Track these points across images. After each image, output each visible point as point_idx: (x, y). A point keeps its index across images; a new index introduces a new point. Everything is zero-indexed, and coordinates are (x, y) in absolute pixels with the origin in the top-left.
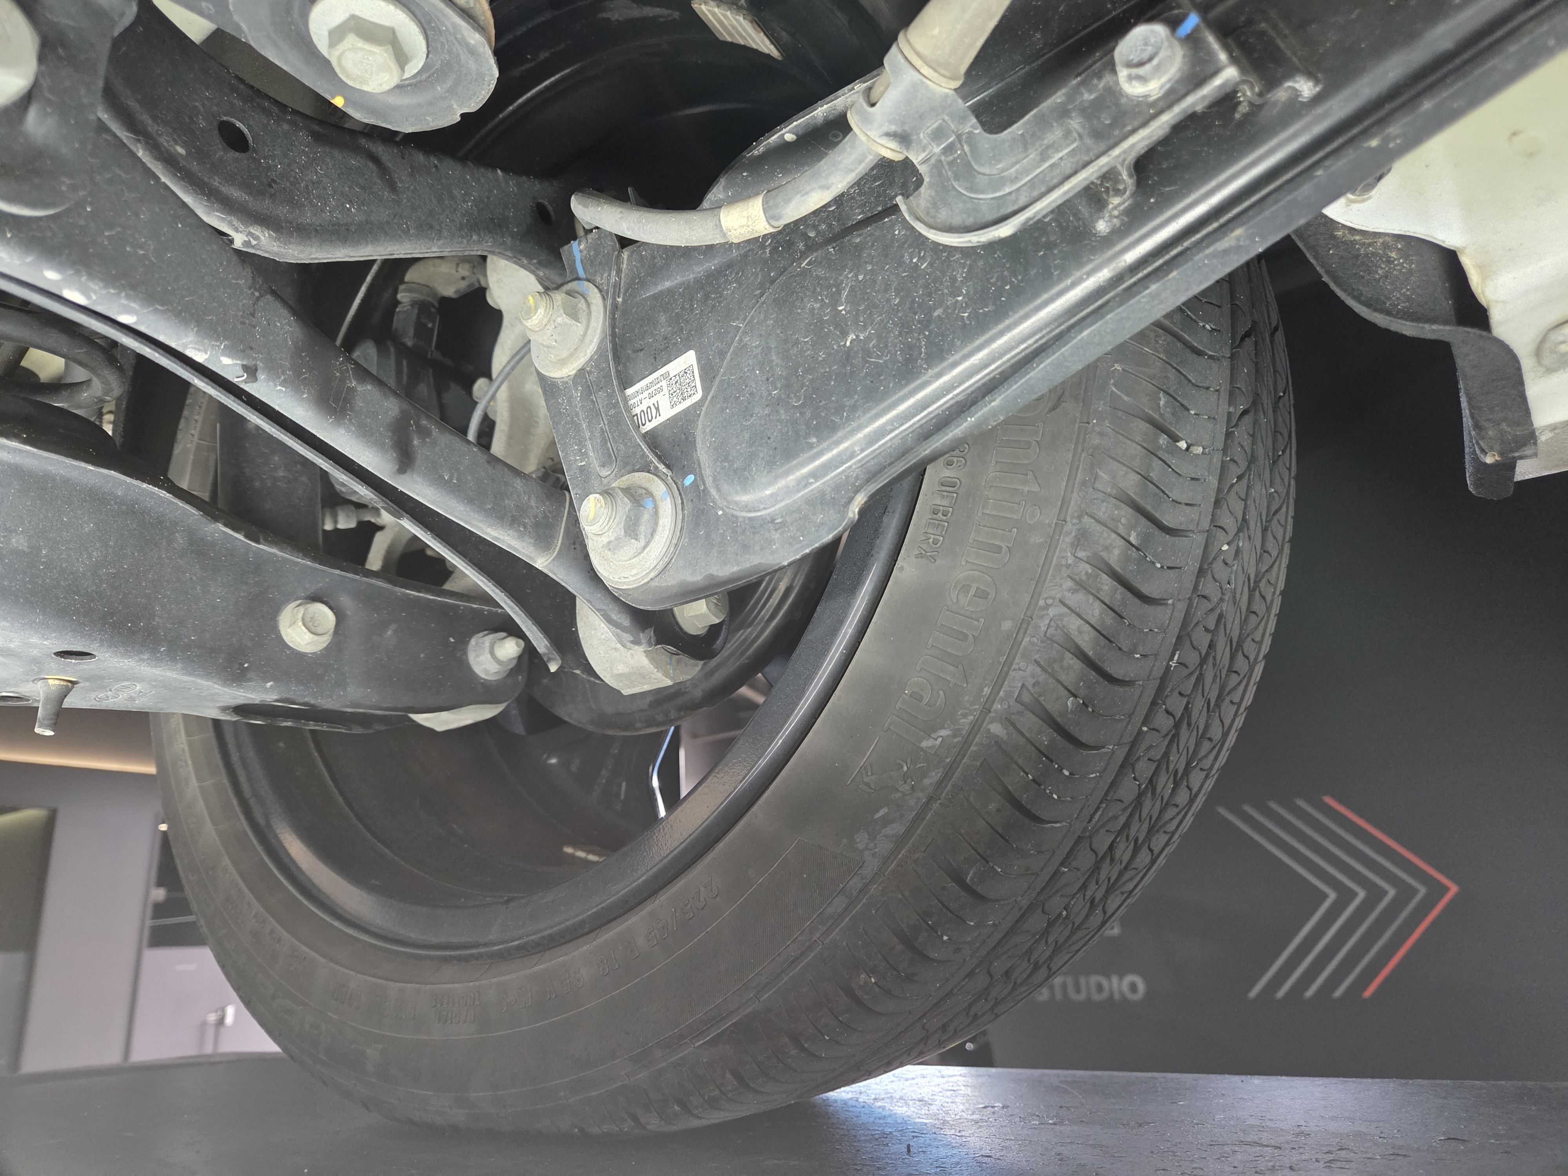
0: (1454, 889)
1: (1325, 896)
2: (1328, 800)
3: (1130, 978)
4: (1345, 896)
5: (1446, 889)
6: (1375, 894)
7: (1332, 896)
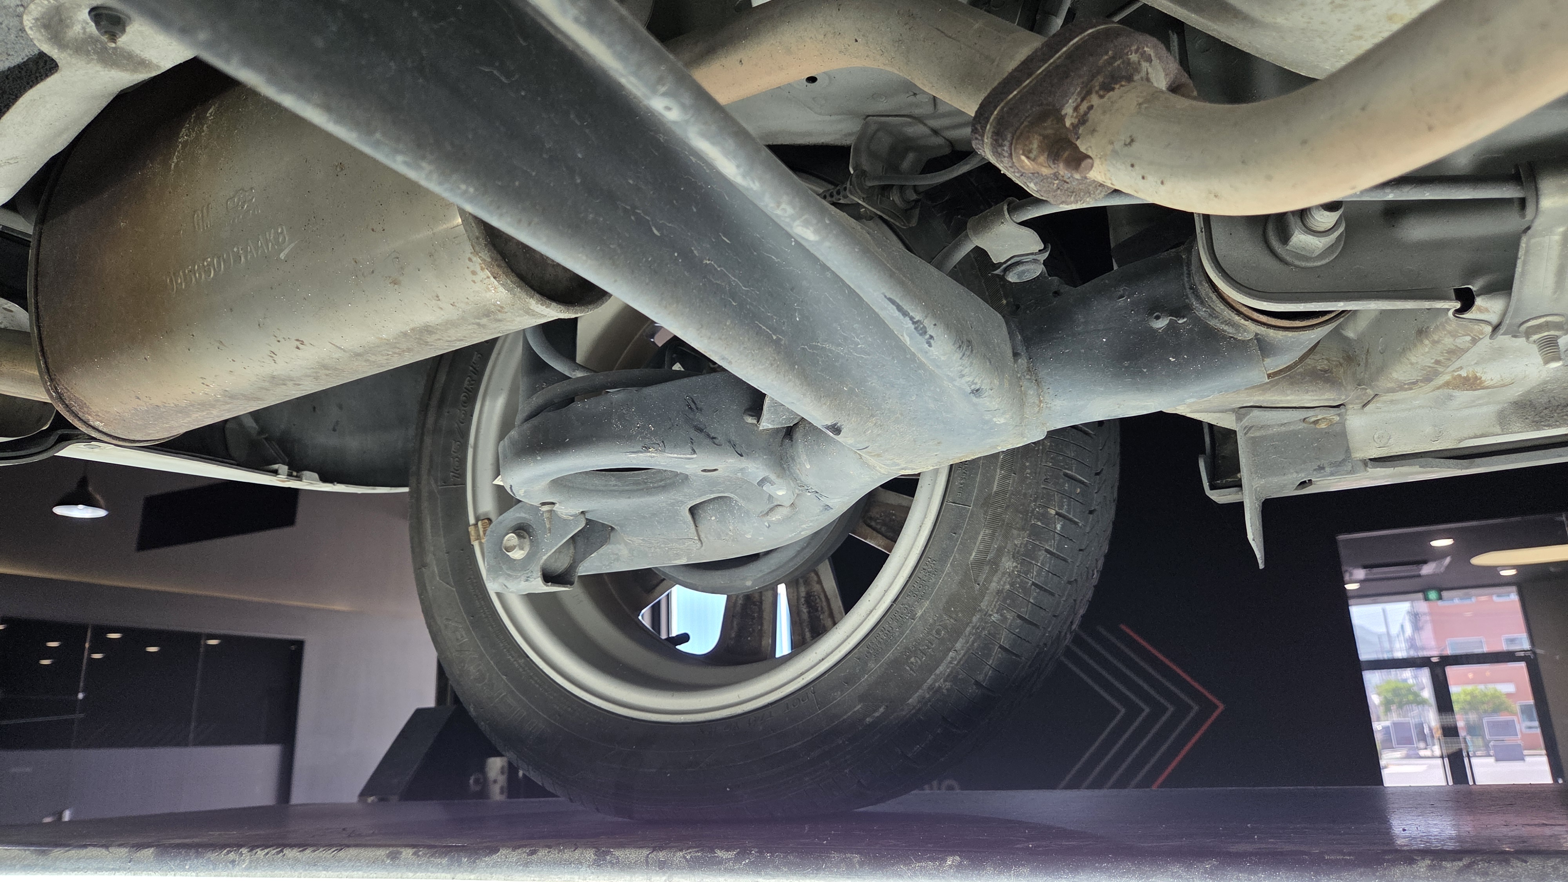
0: (1221, 707)
1: (1119, 711)
2: (1123, 627)
3: (947, 782)
4: (1133, 711)
5: (1216, 707)
6: (1158, 710)
7: (1123, 711)
